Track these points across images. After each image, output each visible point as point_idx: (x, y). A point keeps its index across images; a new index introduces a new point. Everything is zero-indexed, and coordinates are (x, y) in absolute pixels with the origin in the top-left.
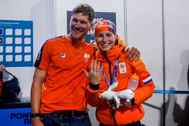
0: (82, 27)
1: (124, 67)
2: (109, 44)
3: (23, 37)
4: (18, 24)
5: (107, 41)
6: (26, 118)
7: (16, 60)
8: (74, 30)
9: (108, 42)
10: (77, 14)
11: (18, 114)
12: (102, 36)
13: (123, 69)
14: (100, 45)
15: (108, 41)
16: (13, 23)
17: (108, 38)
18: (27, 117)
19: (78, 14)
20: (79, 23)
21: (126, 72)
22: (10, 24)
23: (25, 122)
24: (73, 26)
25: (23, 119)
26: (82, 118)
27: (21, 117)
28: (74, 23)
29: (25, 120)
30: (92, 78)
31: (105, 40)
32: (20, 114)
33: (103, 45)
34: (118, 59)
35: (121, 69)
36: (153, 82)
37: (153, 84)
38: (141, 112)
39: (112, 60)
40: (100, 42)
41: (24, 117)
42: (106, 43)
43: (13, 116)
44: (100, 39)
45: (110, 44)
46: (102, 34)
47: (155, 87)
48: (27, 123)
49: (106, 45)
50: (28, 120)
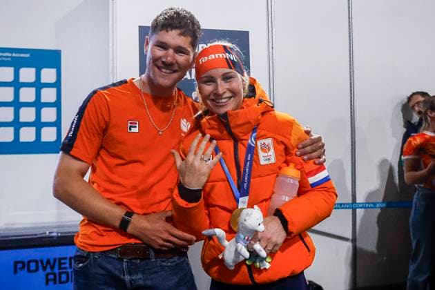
0: (177, 62)
1: (269, 149)
2: (230, 98)
3: (38, 85)
4: (28, 55)
5: (225, 93)
6: (48, 270)
7: (23, 139)
8: (159, 68)
9: (228, 94)
10: (167, 31)
11: (29, 262)
12: (211, 80)
13: (267, 156)
14: (209, 102)
15: (228, 92)
16: (14, 55)
17: (227, 86)
18: (52, 268)
19: (170, 32)
20: (171, 51)
21: (273, 160)
22: (8, 57)
23: (47, 281)
24: (155, 60)
25: (41, 274)
26: (172, 264)
27: (37, 270)
28: (159, 53)
29: (48, 274)
30: (187, 173)
31: (221, 91)
32: (36, 261)
33: (217, 101)
34: (254, 130)
35: (261, 154)
36: (331, 183)
37: (333, 188)
38: (309, 251)
39: (241, 133)
40: (209, 96)
41: (44, 268)
42: (225, 96)
43: (19, 266)
44: (208, 88)
45: (232, 99)
46: (213, 75)
47: (337, 196)
48: (51, 283)
49: (223, 101)
50: (55, 274)
